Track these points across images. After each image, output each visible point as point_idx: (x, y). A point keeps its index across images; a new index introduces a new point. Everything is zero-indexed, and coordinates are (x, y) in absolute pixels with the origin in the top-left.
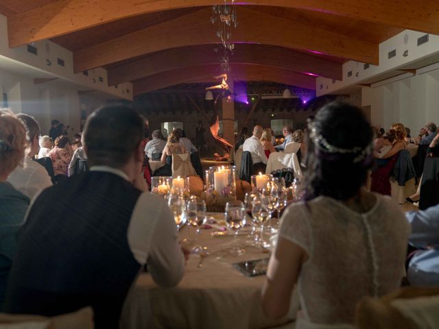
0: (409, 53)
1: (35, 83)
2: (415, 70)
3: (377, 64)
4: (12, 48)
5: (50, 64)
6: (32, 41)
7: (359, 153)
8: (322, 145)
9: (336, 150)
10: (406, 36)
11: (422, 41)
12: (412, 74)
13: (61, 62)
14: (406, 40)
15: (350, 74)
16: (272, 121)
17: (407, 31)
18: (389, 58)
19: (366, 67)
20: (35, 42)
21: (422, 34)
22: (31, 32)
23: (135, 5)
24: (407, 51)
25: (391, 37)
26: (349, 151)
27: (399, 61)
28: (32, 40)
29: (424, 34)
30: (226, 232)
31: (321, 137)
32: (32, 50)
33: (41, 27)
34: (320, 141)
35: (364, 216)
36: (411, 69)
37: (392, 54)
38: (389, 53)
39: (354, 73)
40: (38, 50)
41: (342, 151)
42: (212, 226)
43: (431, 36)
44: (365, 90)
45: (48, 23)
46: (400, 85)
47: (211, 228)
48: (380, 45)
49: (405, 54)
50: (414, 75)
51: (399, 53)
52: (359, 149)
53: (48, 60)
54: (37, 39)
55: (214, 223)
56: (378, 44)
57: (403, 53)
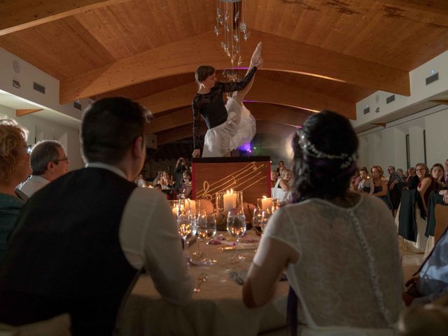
0: (380, 110)
2: (385, 124)
3: (356, 119)
6: (78, 100)
7: (346, 159)
8: (310, 151)
9: (325, 155)
10: (377, 96)
11: (390, 100)
12: (382, 127)
14: (377, 99)
17: (379, 92)
18: (365, 113)
20: (80, 99)
21: (391, 94)
22: (77, 92)
23: (160, 69)
24: (378, 109)
25: (365, 97)
26: (337, 157)
27: (373, 116)
28: (77, 98)
29: (392, 94)
30: (234, 247)
31: (309, 143)
32: (77, 106)
33: (86, 87)
34: (308, 147)
36: (381, 123)
37: (367, 111)
38: (364, 110)
40: (82, 106)
41: (329, 157)
42: (222, 242)
43: (397, 96)
45: (90, 84)
46: (374, 136)
47: (220, 243)
48: (357, 104)
49: (378, 111)
50: (384, 128)
51: (373, 110)
52: (346, 155)
54: (82, 97)
55: (224, 239)
56: (355, 104)
57: (375, 110)
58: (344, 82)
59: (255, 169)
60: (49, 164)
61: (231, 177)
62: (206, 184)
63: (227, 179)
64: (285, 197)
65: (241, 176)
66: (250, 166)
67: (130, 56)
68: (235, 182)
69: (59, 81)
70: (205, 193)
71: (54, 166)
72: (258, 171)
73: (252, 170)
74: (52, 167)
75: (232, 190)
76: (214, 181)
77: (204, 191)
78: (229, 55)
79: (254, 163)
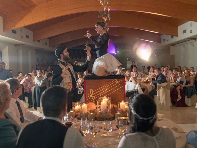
0: (193, 31)
1: (15, 46)
2: (196, 38)
3: (178, 36)
4: (5, 31)
5: (22, 38)
6: (14, 28)
10: (191, 23)
12: (195, 41)
13: (27, 37)
14: (191, 25)
15: (164, 40)
16: (127, 62)
18: (183, 33)
19: (172, 37)
22: (14, 24)
23: (62, 11)
26: (148, 119)
27: (188, 35)
32: (14, 32)
33: (19, 22)
35: (154, 137)
36: (194, 38)
37: (185, 31)
38: (183, 31)
39: (166, 40)
40: (17, 32)
41: (145, 119)
44: (172, 47)
45: (21, 20)
46: (189, 45)
48: (179, 27)
49: (191, 32)
50: (196, 41)
51: (188, 31)
53: (21, 36)
54: (17, 27)
56: (178, 27)
57: (190, 31)
58: (171, 17)
59: (117, 82)
60: (14, 91)
61: (104, 87)
62: (92, 90)
63: (103, 88)
64: (135, 87)
65: (109, 86)
66: (115, 81)
67: (44, 3)
68: (107, 90)
69: (2, 17)
70: (91, 95)
71: (17, 91)
72: (119, 83)
73: (115, 83)
74: (15, 91)
75: (105, 97)
76: (96, 89)
77: (90, 95)
78: (103, 5)
79: (116, 79)
